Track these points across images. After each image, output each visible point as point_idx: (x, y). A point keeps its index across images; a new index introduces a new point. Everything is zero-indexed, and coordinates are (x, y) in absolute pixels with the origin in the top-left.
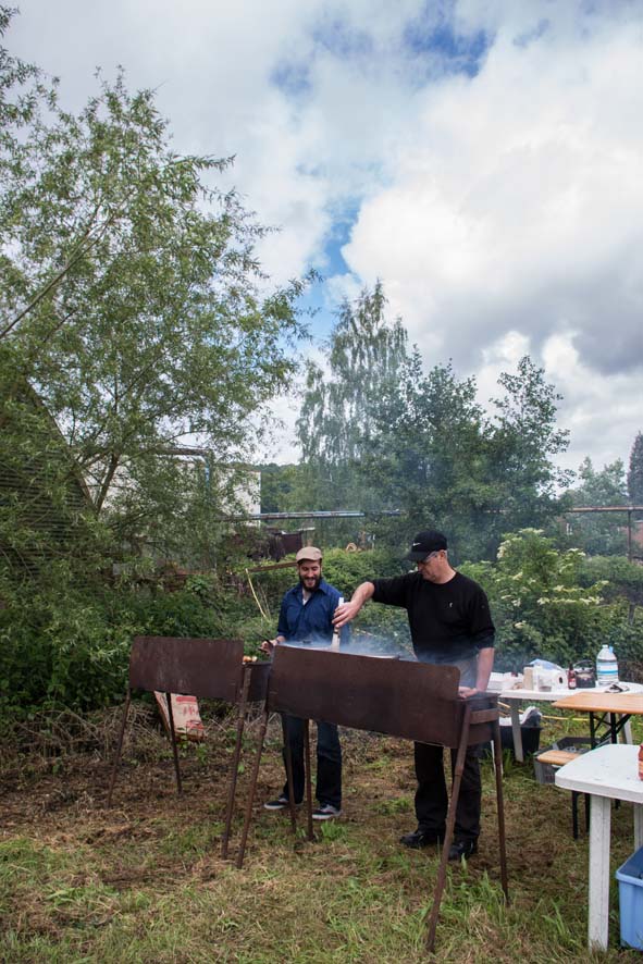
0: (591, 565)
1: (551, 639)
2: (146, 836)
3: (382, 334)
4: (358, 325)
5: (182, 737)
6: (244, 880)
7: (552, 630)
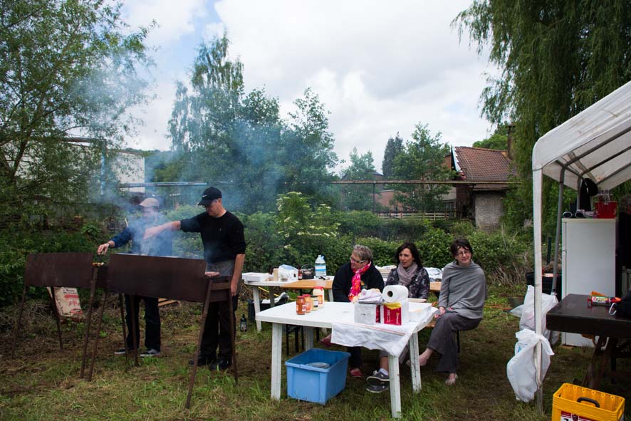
0: (351, 217)
1: (305, 256)
2: (34, 371)
3: (228, 65)
4: (211, 58)
5: (68, 319)
6: (90, 386)
7: (306, 251)
